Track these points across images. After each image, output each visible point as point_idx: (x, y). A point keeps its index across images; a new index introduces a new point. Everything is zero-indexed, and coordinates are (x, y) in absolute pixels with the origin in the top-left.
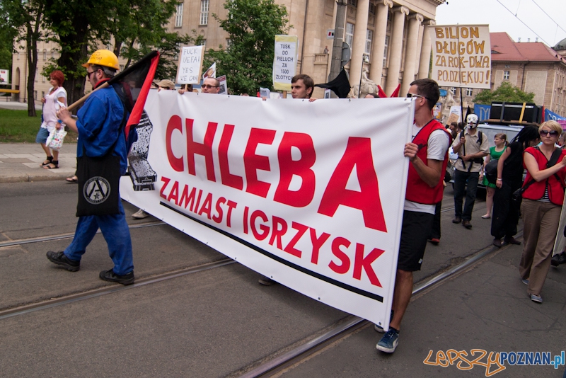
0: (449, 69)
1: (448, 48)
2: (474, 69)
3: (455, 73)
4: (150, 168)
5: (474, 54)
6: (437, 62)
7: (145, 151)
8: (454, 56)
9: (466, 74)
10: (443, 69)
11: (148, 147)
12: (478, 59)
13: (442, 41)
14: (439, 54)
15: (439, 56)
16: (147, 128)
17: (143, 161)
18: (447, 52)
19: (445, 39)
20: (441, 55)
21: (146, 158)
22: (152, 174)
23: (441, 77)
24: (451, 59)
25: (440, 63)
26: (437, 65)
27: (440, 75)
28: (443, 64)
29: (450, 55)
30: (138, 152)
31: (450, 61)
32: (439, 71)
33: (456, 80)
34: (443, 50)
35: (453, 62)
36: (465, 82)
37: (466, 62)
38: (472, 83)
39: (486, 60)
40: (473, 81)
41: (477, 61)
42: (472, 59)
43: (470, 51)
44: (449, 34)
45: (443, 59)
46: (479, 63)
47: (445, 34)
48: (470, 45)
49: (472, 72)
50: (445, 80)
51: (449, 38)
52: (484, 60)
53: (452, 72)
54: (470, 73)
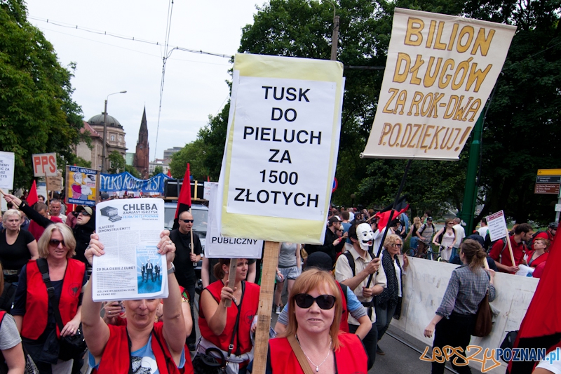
0: (405, 121)
1: (422, 72)
2: (449, 122)
3: (414, 129)
5: (459, 93)
6: (388, 105)
8: (426, 91)
9: (432, 132)
10: (394, 119)
12: (464, 102)
13: (413, 52)
14: (396, 86)
15: (396, 91)
18: (416, 81)
19: (421, 49)
20: (400, 87)
23: (386, 139)
24: (418, 98)
25: (392, 107)
26: (386, 110)
27: (385, 134)
28: (399, 109)
29: (421, 88)
31: (415, 102)
32: (386, 124)
33: (412, 144)
34: (410, 75)
35: (420, 105)
36: (425, 147)
37: (443, 105)
38: (436, 148)
39: (474, 107)
40: (439, 146)
41: (459, 106)
42: (454, 100)
43: (456, 83)
44: (435, 36)
45: (402, 99)
46: (461, 111)
47: (425, 37)
48: (463, 68)
49: (443, 128)
50: (392, 143)
51: (432, 47)
52: (472, 105)
53: (409, 127)
54: (439, 129)
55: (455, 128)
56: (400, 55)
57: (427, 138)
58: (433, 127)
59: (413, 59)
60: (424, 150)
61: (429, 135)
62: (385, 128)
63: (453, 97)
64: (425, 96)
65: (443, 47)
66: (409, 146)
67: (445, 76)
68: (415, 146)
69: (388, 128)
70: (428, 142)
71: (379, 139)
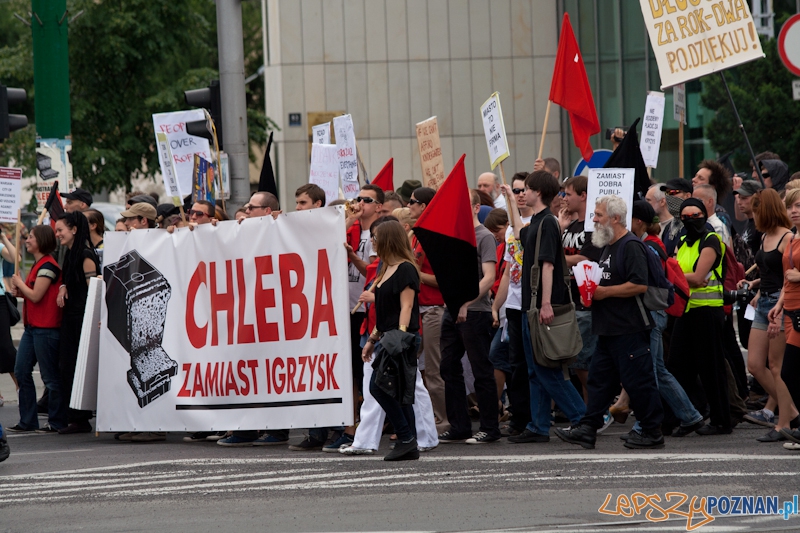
0: (684, 44)
2: (726, 28)
3: (698, 47)
4: (167, 356)
6: (660, 38)
7: (158, 333)
8: (685, 14)
9: (716, 42)
10: (673, 47)
11: (163, 325)
12: (727, 6)
15: (660, 25)
16: (162, 294)
17: (156, 349)
18: (672, 10)
20: (662, 20)
21: (160, 343)
22: (170, 365)
23: (676, 65)
24: (682, 21)
26: (661, 43)
27: (672, 62)
29: (679, 12)
30: (148, 337)
31: (682, 26)
33: (704, 60)
34: (664, 8)
35: (688, 26)
36: (720, 58)
37: (709, 17)
38: (731, 54)
40: (732, 51)
41: (724, 10)
42: (717, 9)
45: (669, 28)
46: (730, 14)
49: (725, 34)
50: (684, 67)
53: (691, 47)
54: (721, 37)
55: (736, 29)
57: (715, 49)
58: (714, 38)
60: (720, 61)
61: (715, 46)
62: (669, 57)
63: (714, 6)
64: (687, 17)
66: (702, 63)
68: (709, 61)
69: (672, 56)
70: (718, 52)
71: (669, 69)
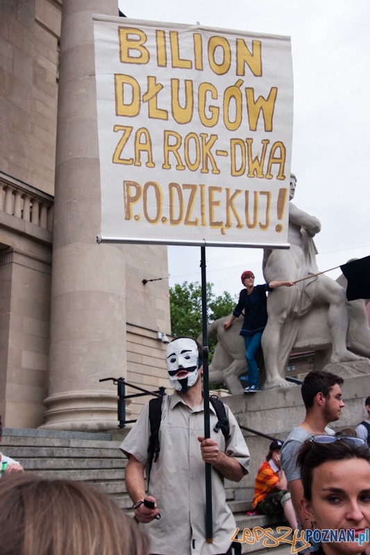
0: (163, 178)
1: (164, 101)
2: (244, 182)
3: (186, 193)
5: (243, 132)
8: (183, 131)
9: (220, 196)
10: (141, 175)
12: (257, 149)
13: (140, 73)
15: (127, 129)
19: (152, 68)
23: (137, 208)
24: (172, 141)
26: (118, 159)
27: (131, 199)
32: (128, 184)
33: (191, 220)
34: (145, 106)
35: (181, 151)
36: (219, 224)
37: (221, 153)
38: (239, 226)
39: (277, 154)
40: (243, 223)
41: (250, 154)
42: (238, 147)
43: (232, 120)
44: (168, 51)
45: (143, 141)
46: (256, 163)
47: (153, 52)
48: (233, 96)
49: (238, 191)
50: (151, 217)
51: (169, 65)
52: (272, 153)
53: (174, 189)
54: (231, 193)
55: (258, 191)
56: (118, 77)
57: (215, 208)
58: (219, 189)
59: (143, 83)
60: (218, 229)
61: (217, 203)
62: (127, 190)
63: (235, 141)
64: (184, 137)
65: (188, 65)
66: (188, 223)
67: (207, 108)
68: (200, 223)
69: (133, 190)
70: (220, 214)
71: (123, 210)
